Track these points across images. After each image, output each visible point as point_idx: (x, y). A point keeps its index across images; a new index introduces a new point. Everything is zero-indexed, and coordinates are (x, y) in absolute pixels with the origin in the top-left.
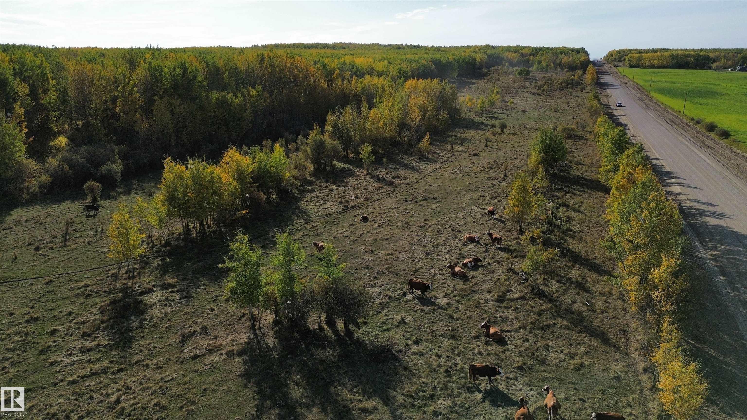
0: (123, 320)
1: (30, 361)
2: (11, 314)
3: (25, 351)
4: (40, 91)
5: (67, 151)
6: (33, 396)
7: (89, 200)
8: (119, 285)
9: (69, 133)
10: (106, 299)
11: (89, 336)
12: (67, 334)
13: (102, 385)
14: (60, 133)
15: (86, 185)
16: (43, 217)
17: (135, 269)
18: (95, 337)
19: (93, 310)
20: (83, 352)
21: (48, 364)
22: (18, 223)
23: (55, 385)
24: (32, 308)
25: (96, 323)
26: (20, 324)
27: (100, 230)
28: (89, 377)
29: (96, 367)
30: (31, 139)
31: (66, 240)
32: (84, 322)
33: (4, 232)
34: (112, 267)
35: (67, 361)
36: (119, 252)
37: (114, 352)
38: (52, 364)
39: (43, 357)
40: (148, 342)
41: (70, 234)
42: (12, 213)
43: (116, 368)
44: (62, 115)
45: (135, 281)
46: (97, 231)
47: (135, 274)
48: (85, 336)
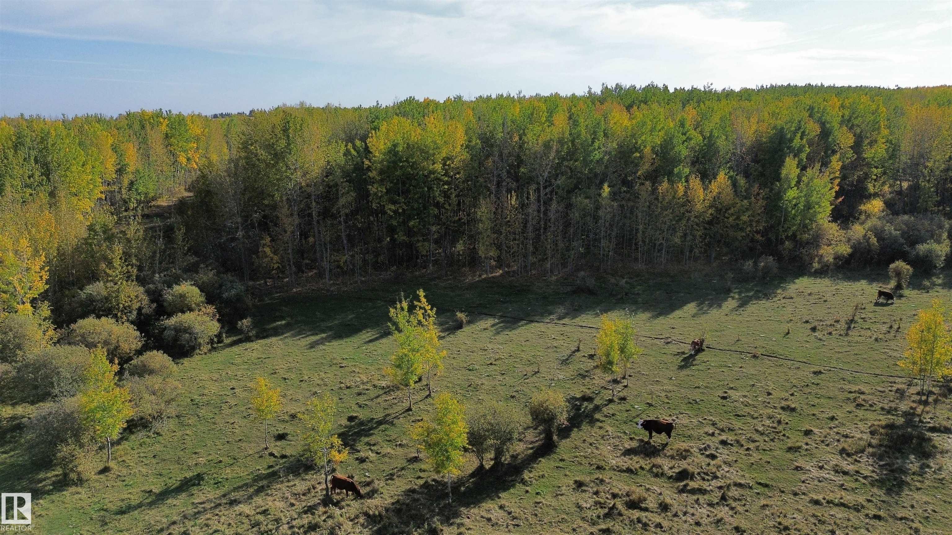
0: (898, 455)
1: (775, 453)
2: (769, 394)
3: (772, 440)
4: (866, 142)
5: (879, 218)
6: (770, 494)
7: (893, 284)
8: (904, 406)
9: (889, 196)
10: (882, 417)
11: (849, 455)
12: (823, 442)
13: (850, 523)
14: (876, 195)
15: (892, 266)
16: (830, 294)
17: (931, 393)
18: (856, 460)
19: (860, 425)
20: (837, 472)
21: (793, 467)
22: (800, 293)
23: (795, 494)
24: (792, 395)
25: (862, 443)
26: (775, 408)
27: (896, 327)
28: (837, 505)
29: (849, 498)
30: (840, 199)
31: (849, 328)
32: (846, 436)
33: (783, 301)
34: (898, 380)
35: (815, 473)
36: (914, 363)
37: (875, 490)
38: (797, 468)
39: (789, 456)
40: (925, 498)
41: (856, 322)
42: (797, 281)
43: (873, 511)
44: (884, 173)
45: (927, 409)
46: (891, 327)
47: (931, 399)
48: (843, 451)
